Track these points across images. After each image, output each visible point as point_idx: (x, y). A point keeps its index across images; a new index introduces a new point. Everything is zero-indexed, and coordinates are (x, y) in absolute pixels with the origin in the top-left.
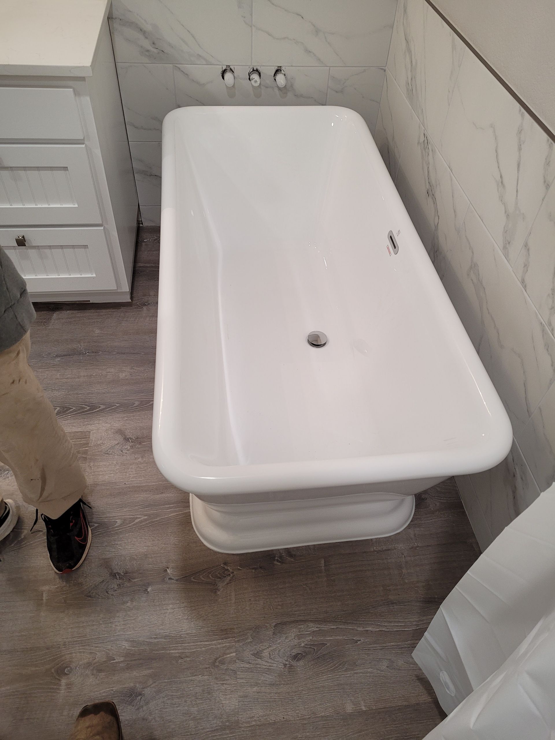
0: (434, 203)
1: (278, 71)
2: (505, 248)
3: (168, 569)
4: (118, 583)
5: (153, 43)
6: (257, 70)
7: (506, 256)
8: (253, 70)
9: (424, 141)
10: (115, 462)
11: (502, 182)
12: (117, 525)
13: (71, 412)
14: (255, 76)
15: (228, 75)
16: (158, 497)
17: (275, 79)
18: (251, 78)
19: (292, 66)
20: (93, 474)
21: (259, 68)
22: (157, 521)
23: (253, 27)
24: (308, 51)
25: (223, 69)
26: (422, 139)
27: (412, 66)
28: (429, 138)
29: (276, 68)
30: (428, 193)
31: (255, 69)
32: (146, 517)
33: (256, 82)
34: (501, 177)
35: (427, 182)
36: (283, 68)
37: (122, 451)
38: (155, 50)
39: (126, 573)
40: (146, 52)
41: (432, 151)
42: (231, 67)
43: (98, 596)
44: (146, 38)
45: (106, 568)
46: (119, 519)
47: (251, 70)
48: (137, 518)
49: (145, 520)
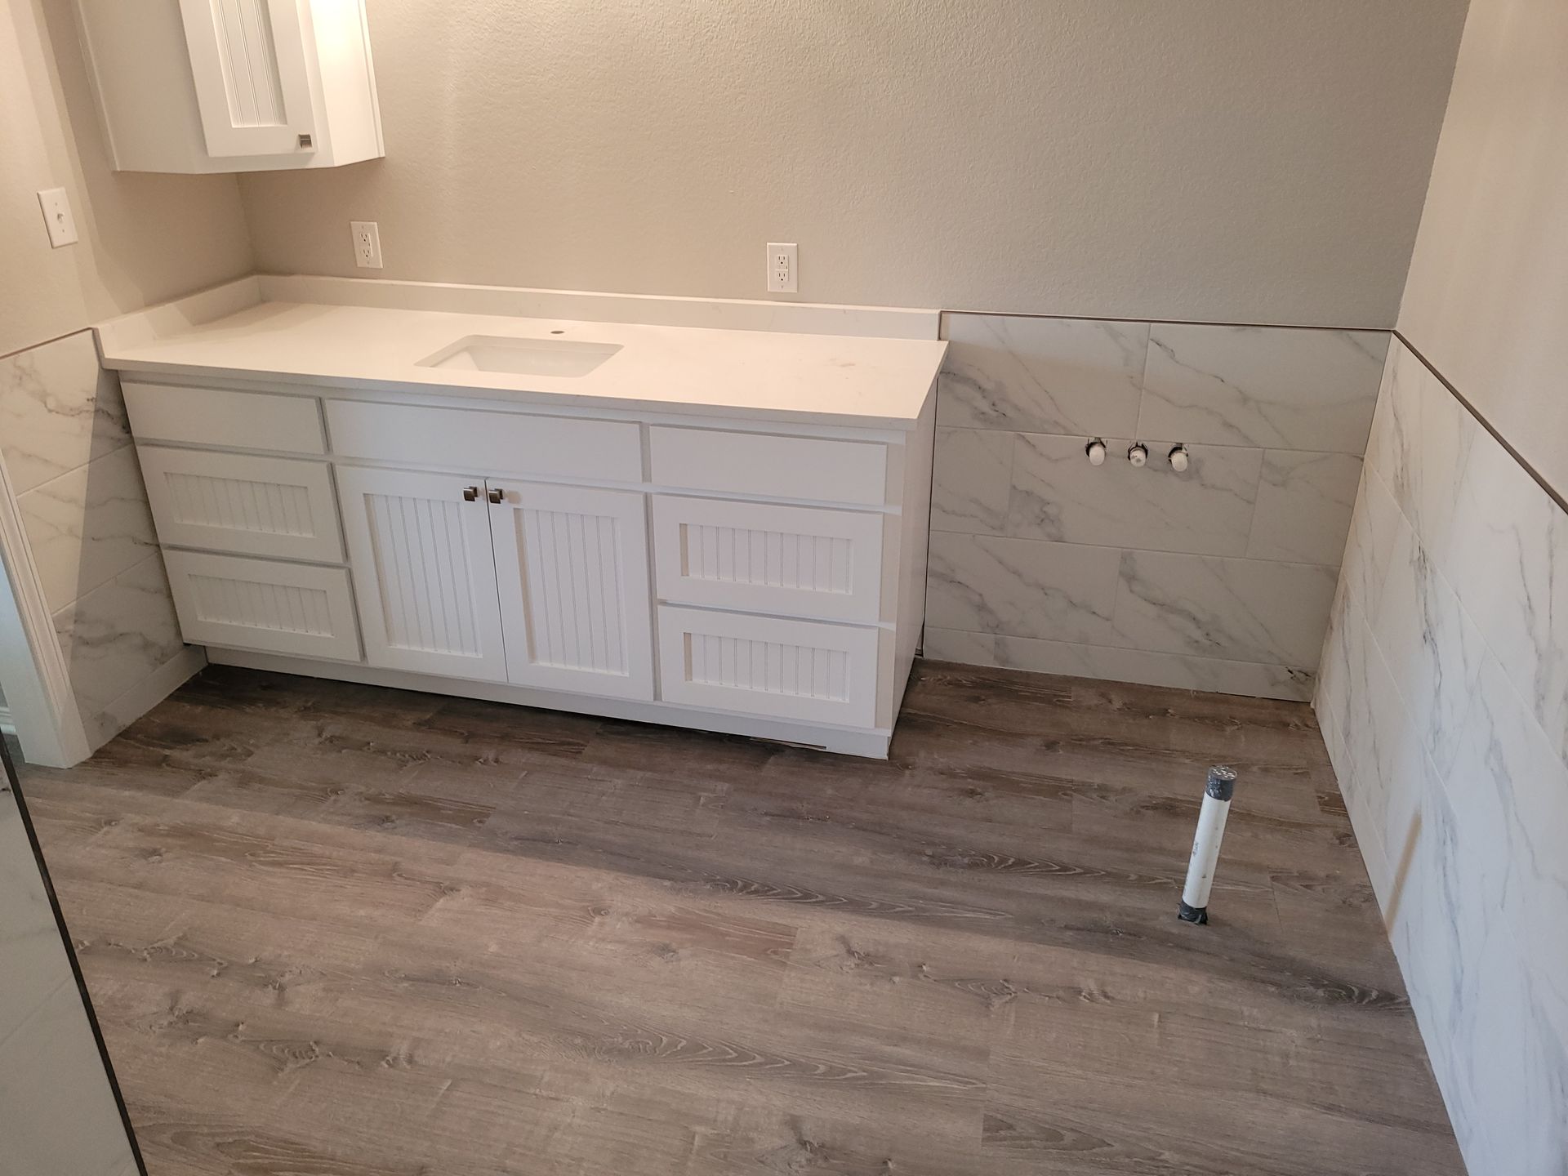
0: (1434, 653)
1: (1177, 448)
2: (1538, 706)
3: (889, 1162)
4: (808, 1157)
5: (993, 405)
6: (1143, 447)
7: (1541, 719)
8: (1137, 446)
9: (1419, 558)
10: (828, 981)
11: (1530, 607)
12: (818, 1072)
13: (774, 895)
14: (1139, 454)
15: (1096, 451)
16: (888, 1049)
17: (1170, 461)
18: (1131, 456)
19: (1200, 444)
20: (793, 988)
21: (1146, 444)
22: (881, 1084)
23: (1143, 390)
24: (1229, 426)
25: (1090, 442)
26: (1416, 554)
27: (1403, 450)
28: (1426, 553)
29: (1174, 445)
30: (1424, 637)
31: (1140, 444)
32: (865, 1074)
33: (1139, 460)
34: (1529, 599)
35: (1424, 620)
36: (1185, 446)
37: (841, 968)
38: (995, 414)
39: (822, 1146)
40: (981, 415)
41: (1431, 571)
42: (1102, 440)
43: (774, 1166)
44: (984, 397)
45: (792, 1129)
46: (823, 1064)
47: (1134, 446)
48: (850, 1071)
49: (864, 1078)
